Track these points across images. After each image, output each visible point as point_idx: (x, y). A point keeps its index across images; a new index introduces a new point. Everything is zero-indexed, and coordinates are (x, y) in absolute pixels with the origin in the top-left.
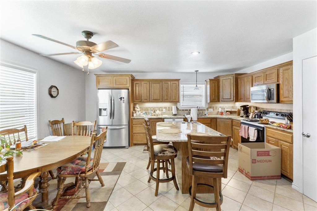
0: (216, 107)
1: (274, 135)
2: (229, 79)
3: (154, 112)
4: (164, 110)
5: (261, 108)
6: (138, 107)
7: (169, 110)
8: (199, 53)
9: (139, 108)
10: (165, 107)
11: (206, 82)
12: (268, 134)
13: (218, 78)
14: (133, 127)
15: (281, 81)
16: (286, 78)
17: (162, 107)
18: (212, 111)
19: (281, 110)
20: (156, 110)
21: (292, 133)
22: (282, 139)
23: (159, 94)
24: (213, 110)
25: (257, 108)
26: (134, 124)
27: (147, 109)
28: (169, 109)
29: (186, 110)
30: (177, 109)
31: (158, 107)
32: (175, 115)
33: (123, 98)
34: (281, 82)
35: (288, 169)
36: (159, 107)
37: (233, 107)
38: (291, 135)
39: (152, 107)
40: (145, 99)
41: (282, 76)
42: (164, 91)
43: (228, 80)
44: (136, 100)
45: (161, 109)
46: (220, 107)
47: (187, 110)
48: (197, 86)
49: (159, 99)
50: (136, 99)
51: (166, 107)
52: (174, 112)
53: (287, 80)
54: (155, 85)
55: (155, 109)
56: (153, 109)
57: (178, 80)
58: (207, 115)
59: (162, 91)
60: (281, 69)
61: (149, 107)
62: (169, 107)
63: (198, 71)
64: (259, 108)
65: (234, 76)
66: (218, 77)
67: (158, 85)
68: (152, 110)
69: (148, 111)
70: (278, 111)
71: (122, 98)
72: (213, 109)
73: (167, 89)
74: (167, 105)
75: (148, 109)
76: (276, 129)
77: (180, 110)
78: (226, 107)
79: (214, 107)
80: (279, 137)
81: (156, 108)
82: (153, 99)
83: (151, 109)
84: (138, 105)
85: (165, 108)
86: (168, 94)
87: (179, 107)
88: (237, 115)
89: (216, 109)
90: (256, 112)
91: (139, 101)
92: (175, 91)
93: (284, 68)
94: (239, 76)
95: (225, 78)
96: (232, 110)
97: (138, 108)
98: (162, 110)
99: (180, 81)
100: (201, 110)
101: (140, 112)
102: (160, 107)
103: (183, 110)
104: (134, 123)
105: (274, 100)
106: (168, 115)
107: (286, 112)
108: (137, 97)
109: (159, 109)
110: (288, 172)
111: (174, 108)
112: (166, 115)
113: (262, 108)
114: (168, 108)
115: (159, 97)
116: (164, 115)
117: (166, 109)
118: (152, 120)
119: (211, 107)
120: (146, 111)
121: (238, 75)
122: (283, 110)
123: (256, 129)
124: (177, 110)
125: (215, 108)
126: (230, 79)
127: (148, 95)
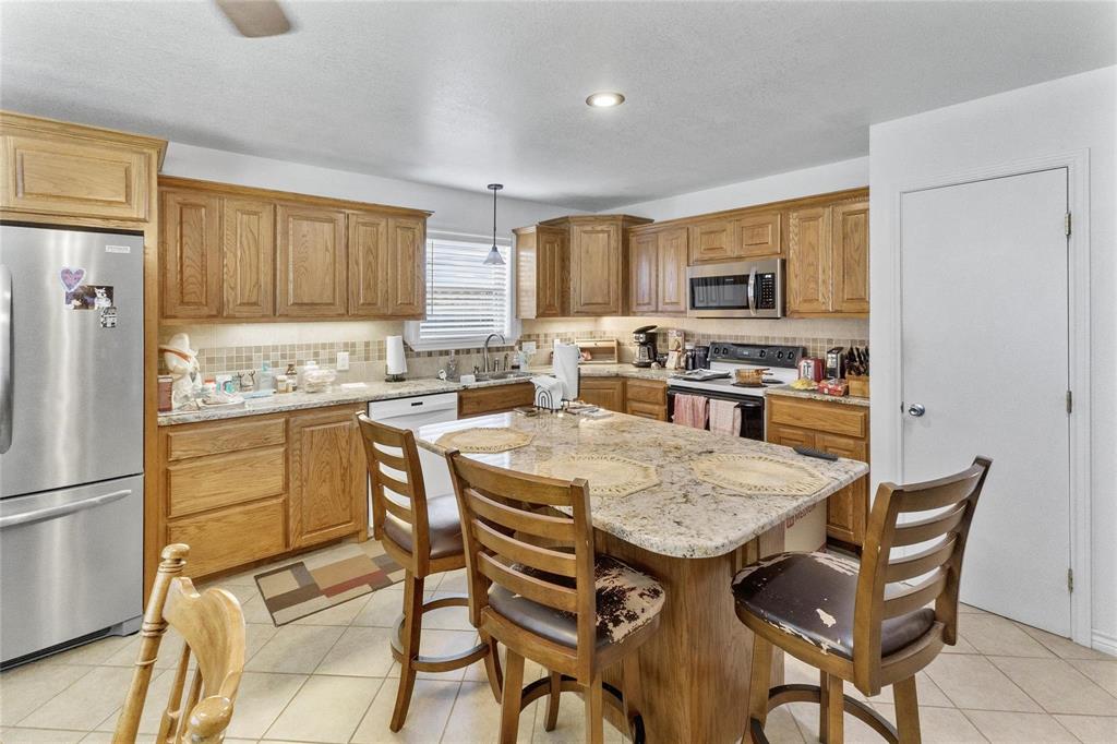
0: (546, 335)
1: (798, 419)
2: (602, 231)
3: (290, 371)
4: (343, 358)
5: (698, 335)
6: (186, 350)
7: (367, 359)
8: (622, 99)
9: (192, 354)
10: (346, 345)
11: (514, 237)
12: (776, 419)
13: (563, 227)
14: (175, 480)
15: (791, 252)
16: (810, 243)
17: (332, 345)
18: (535, 351)
19: (767, 338)
20: (301, 363)
21: (868, 408)
22: (828, 428)
23: (328, 280)
24: (538, 347)
25: (686, 336)
26: (178, 461)
27: (241, 360)
28: (367, 351)
29: (441, 353)
30: (407, 349)
31: (308, 347)
32: (398, 379)
33: (100, 293)
34: (792, 255)
35: (850, 519)
36: (316, 346)
37: (591, 333)
38: (862, 414)
39: (275, 348)
40: (242, 304)
41: (796, 235)
42: (357, 264)
43: (601, 235)
44: (180, 310)
45: (324, 354)
46: (558, 335)
47: (447, 353)
48: (495, 249)
49: (332, 304)
50: (182, 303)
51: (353, 345)
52: (394, 363)
53: (813, 249)
54: (305, 226)
55: (292, 356)
56: (283, 357)
57: (420, 216)
58: (522, 369)
59: (344, 261)
60: (795, 214)
61: (258, 349)
62: (367, 344)
63: (501, 186)
64: (693, 336)
65: (620, 223)
66: (566, 220)
67: (327, 227)
68: (275, 365)
69: (249, 367)
70: (758, 343)
71: (94, 295)
72: (537, 342)
73: (369, 251)
74: (358, 331)
75: (249, 359)
76: (810, 399)
77: (418, 354)
78: (573, 333)
79: (538, 336)
80: (819, 425)
81: (300, 347)
82: (294, 304)
83: (267, 357)
84: (186, 337)
85: (350, 347)
86: (376, 278)
87: (412, 341)
88: (616, 361)
89: (546, 342)
90: (687, 347)
91: (205, 311)
92: (409, 269)
93: (803, 213)
94: (635, 227)
95: (589, 228)
96: (600, 344)
97: (185, 357)
98: (333, 360)
99: (429, 221)
100: (498, 349)
101: (199, 377)
102: (324, 346)
103: (430, 354)
104: (176, 454)
105: (774, 307)
106: (365, 381)
107: (783, 344)
108: (189, 288)
109: (316, 354)
110: (850, 527)
111: (392, 344)
112: (357, 381)
113: (703, 336)
114: (360, 349)
115: (329, 292)
116: (344, 385)
117: (353, 353)
118: (308, 417)
119: (528, 338)
120: (242, 370)
121: (629, 221)
122: (774, 338)
123: (737, 406)
124: (407, 356)
125: (542, 338)
126: (608, 232)
127: (265, 279)
